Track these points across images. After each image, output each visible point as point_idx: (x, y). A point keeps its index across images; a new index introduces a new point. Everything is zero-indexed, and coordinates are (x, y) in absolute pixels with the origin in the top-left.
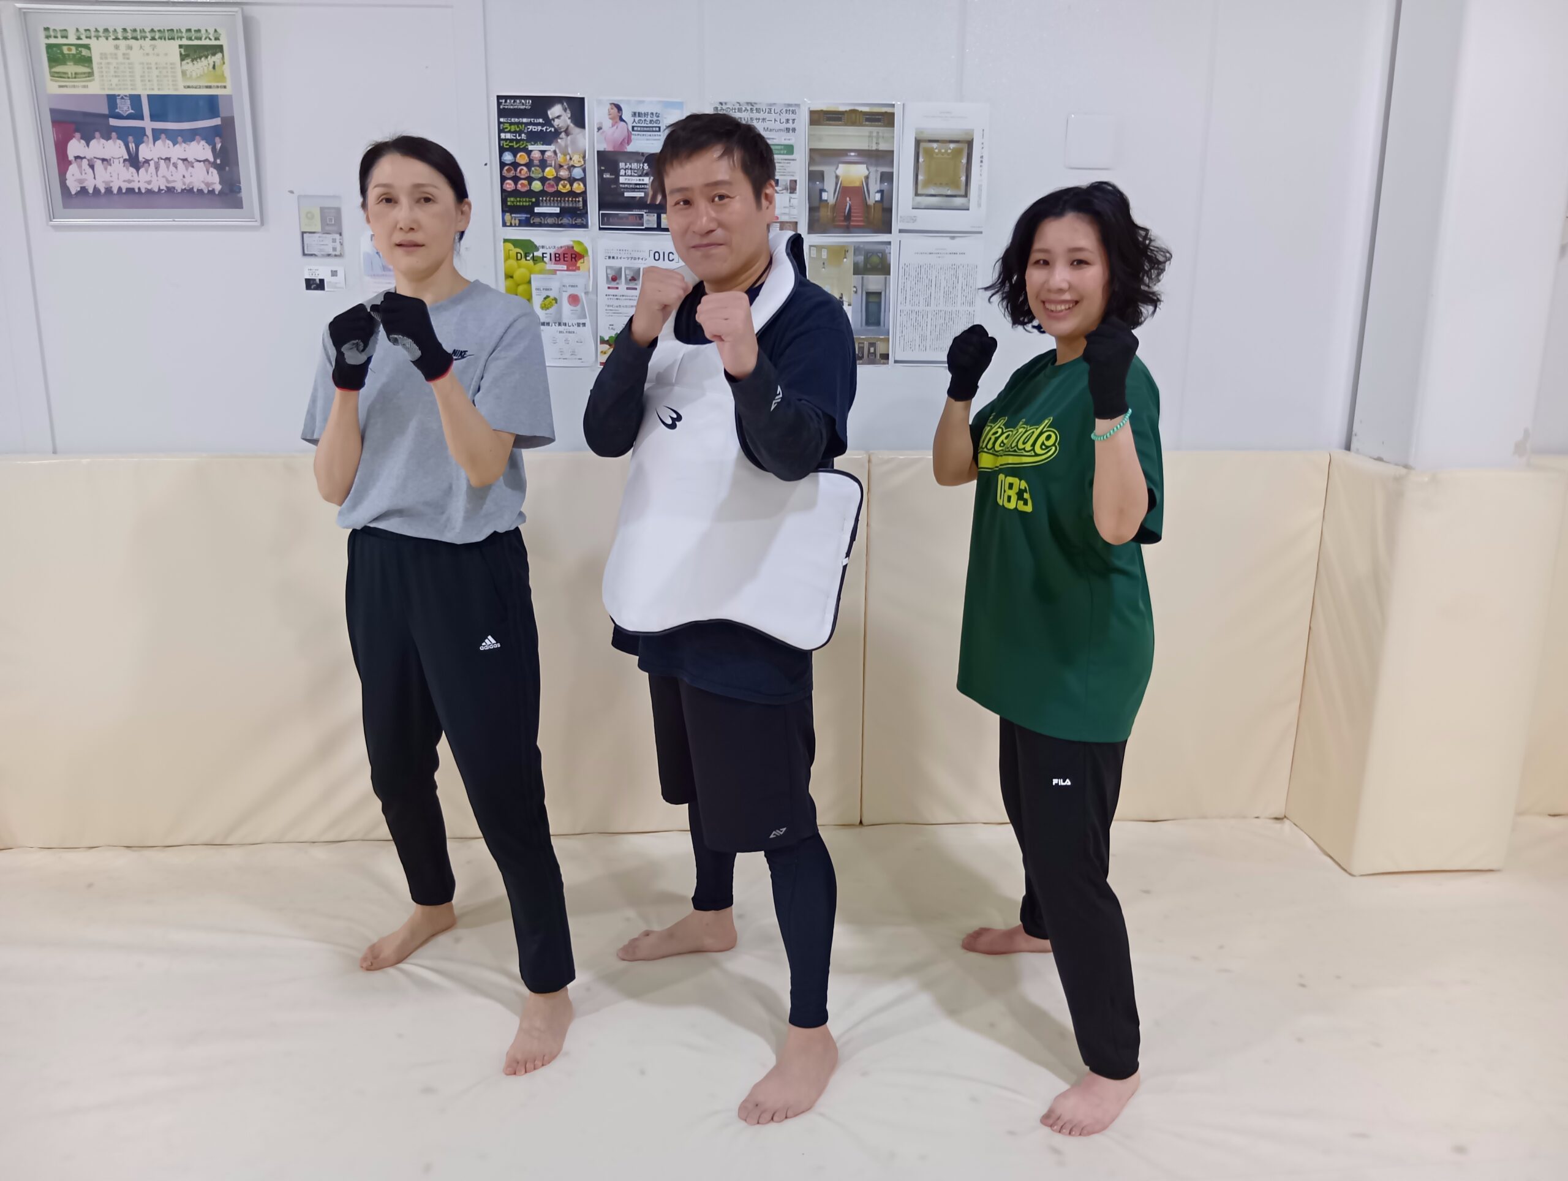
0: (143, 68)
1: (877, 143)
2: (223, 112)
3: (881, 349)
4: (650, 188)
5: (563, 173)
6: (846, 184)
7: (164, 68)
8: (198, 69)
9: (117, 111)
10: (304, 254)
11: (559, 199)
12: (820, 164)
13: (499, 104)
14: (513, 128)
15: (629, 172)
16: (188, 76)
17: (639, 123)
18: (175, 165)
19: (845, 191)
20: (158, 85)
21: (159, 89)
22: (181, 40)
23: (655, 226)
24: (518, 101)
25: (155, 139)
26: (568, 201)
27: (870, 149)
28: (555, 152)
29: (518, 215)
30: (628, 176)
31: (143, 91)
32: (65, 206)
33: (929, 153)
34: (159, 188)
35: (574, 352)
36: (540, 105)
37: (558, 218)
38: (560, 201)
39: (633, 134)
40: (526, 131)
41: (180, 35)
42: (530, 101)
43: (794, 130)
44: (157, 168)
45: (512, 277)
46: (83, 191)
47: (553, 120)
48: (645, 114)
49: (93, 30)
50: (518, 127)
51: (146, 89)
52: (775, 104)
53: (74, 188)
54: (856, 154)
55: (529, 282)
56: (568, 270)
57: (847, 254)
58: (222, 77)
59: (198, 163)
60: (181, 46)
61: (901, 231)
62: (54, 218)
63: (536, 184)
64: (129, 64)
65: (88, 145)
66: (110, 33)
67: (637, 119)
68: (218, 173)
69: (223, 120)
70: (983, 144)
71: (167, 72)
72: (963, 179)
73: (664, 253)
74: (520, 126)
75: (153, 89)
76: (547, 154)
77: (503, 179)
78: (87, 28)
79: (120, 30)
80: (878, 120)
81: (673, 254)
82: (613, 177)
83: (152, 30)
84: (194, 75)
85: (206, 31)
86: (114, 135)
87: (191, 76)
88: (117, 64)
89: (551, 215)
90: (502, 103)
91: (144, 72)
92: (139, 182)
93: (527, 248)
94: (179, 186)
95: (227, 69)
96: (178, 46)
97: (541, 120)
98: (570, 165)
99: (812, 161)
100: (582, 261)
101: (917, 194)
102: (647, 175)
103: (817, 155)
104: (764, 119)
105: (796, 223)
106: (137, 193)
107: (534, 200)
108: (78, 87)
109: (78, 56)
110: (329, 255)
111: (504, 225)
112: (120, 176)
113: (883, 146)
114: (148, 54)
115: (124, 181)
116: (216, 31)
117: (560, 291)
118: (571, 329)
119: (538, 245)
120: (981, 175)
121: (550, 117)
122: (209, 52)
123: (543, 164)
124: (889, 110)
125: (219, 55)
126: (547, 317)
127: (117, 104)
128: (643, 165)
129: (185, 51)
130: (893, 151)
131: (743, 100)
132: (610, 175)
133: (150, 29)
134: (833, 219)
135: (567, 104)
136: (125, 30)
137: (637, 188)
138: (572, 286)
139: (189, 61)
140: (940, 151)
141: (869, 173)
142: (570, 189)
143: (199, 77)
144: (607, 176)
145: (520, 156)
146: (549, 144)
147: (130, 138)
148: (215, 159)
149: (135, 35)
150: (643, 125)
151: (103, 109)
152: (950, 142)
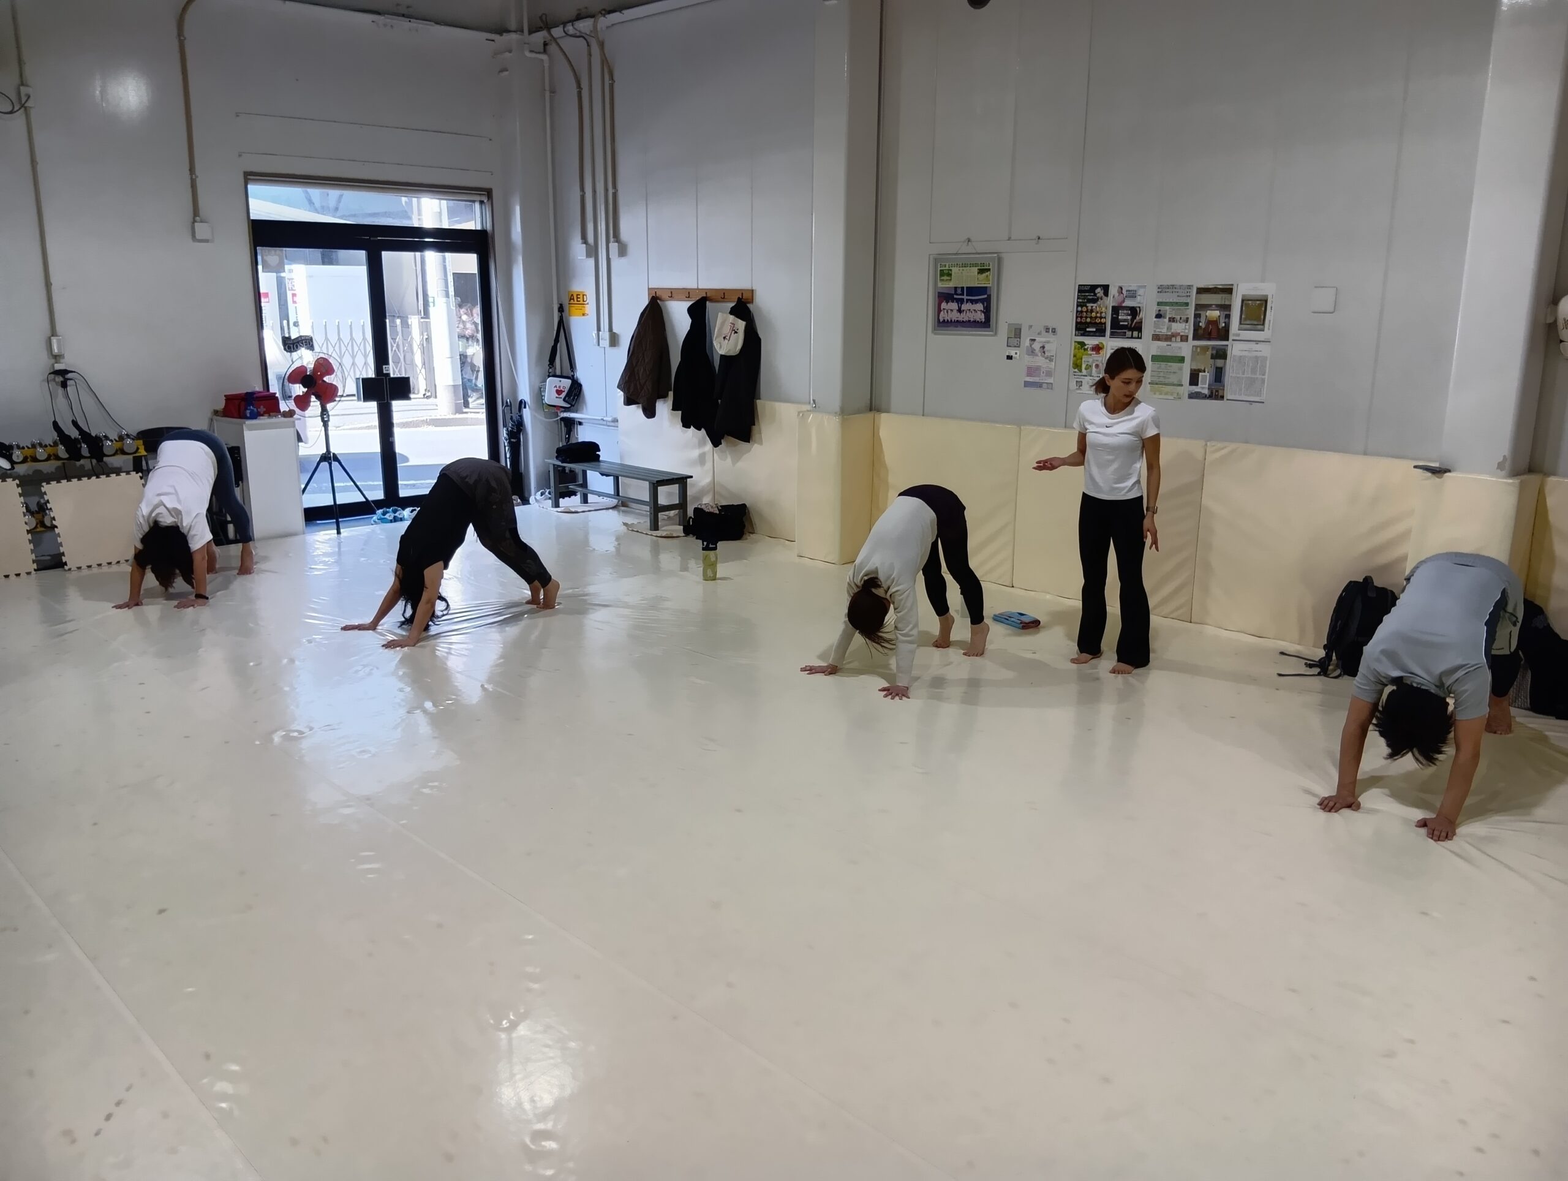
0: (966, 277)
1: (1225, 302)
2: (988, 293)
3: (1220, 393)
5: (1098, 315)
6: (1210, 319)
8: (982, 277)
9: (957, 292)
10: (1008, 346)
12: (1200, 311)
13: (1079, 288)
14: (1083, 297)
15: (1123, 314)
16: (979, 280)
18: (972, 312)
19: (1210, 322)
20: (970, 283)
21: (970, 285)
22: (979, 267)
23: (1130, 336)
24: (1086, 287)
25: (967, 302)
26: (1099, 326)
27: (1222, 304)
28: (1096, 307)
29: (1081, 332)
30: (1122, 316)
31: (965, 286)
32: (938, 326)
33: (1247, 305)
34: (967, 320)
36: (1094, 288)
37: (1095, 333)
38: (1097, 326)
39: (1126, 299)
40: (1087, 298)
41: (979, 264)
42: (1090, 287)
43: (1190, 296)
44: (966, 313)
45: (1075, 356)
46: (944, 320)
47: (1097, 294)
48: (1130, 291)
49: (954, 264)
51: (966, 284)
52: (1180, 286)
53: (941, 319)
54: (1215, 306)
55: (1082, 359)
56: (1094, 353)
57: (1209, 350)
58: (989, 280)
59: (979, 311)
60: (978, 270)
61: (1233, 340)
62: (935, 330)
63: (1088, 319)
64: (962, 275)
65: (947, 303)
66: (958, 264)
67: (1128, 293)
68: (984, 315)
69: (988, 295)
70: (1272, 300)
71: (973, 278)
72: (1262, 317)
74: (1085, 296)
75: (968, 285)
76: (1094, 307)
77: (1077, 317)
78: (952, 263)
79: (961, 264)
80: (1226, 291)
82: (1117, 316)
84: (981, 280)
85: (987, 263)
86: (955, 301)
88: (959, 276)
89: (1093, 332)
91: (966, 279)
92: (961, 318)
93: (1082, 344)
94: (972, 320)
95: (991, 277)
98: (1102, 311)
99: (1196, 309)
100: (1102, 350)
101: (1241, 323)
102: (1129, 315)
103: (1199, 307)
104: (1178, 292)
105: (1187, 336)
106: (960, 322)
107: (1087, 325)
108: (947, 284)
109: (948, 274)
110: (1015, 346)
111: (1075, 335)
112: (955, 316)
113: (1227, 303)
114: (968, 272)
115: (956, 318)
116: (989, 263)
117: (1093, 361)
119: (1086, 342)
120: (1270, 315)
121: (1097, 292)
122: (987, 271)
123: (1092, 311)
124: (1231, 287)
125: (988, 273)
126: (1087, 373)
127: (957, 290)
128: (1129, 312)
130: (1230, 305)
131: (1169, 284)
133: (970, 263)
134: (1204, 335)
135: (1102, 287)
136: (963, 264)
137: (1125, 321)
139: (980, 274)
140: (1252, 304)
141: (1220, 314)
142: (1100, 321)
144: (1114, 316)
145: (1084, 308)
146: (1094, 303)
147: (960, 302)
148: (984, 310)
149: (965, 265)
150: (1130, 295)
151: (953, 293)
152: (1258, 300)
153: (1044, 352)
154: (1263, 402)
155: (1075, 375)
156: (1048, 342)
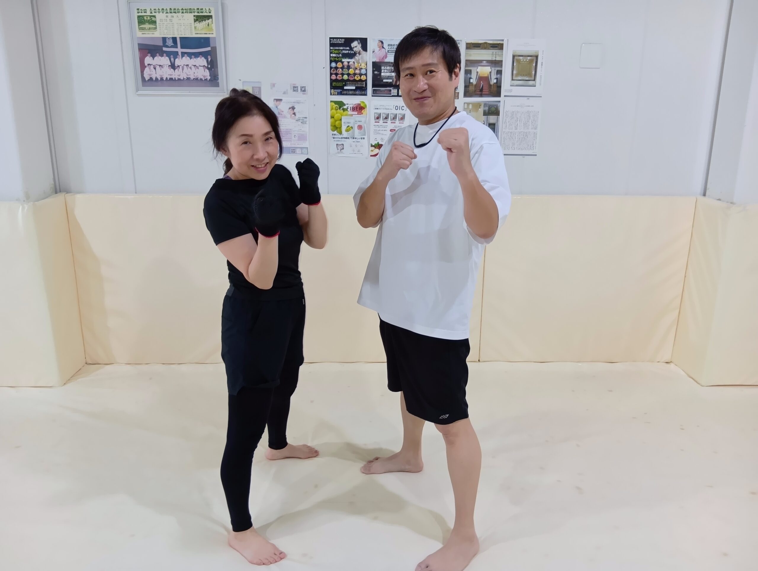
0: (178, 25)
1: (495, 57)
2: (212, 45)
4: (395, 78)
5: (357, 72)
6: (481, 75)
7: (187, 25)
8: (201, 26)
9: (166, 44)
11: (355, 83)
12: (470, 67)
13: (330, 41)
14: (336, 52)
15: (386, 71)
16: (197, 29)
17: (391, 49)
18: (191, 68)
19: (480, 79)
20: (184, 33)
21: (184, 35)
22: (194, 13)
23: (396, 95)
24: (338, 40)
25: (182, 57)
26: (359, 84)
27: (492, 59)
28: (354, 62)
29: (337, 90)
30: (385, 72)
31: (178, 36)
32: (143, 86)
33: (519, 61)
34: (184, 78)
35: (359, 150)
36: (348, 41)
37: (354, 91)
38: (356, 84)
39: (388, 54)
40: (341, 53)
41: (194, 11)
42: (344, 40)
44: (183, 69)
45: (333, 117)
46: (151, 79)
47: (354, 48)
48: (393, 45)
49: (157, 9)
50: (338, 51)
51: (179, 35)
53: (147, 78)
54: (486, 62)
55: (341, 120)
56: (358, 114)
57: (481, 107)
58: (212, 30)
59: (200, 67)
60: (194, 16)
61: (505, 96)
62: (138, 91)
63: (346, 76)
64: (172, 24)
65: (153, 59)
66: (164, 10)
67: (390, 47)
68: (209, 71)
69: (212, 48)
70: (543, 57)
71: (188, 27)
72: (533, 73)
73: (400, 106)
74: (339, 51)
75: (182, 35)
76: (350, 63)
77: (331, 74)
78: (155, 8)
79: (168, 9)
80: (496, 47)
81: (404, 107)
82: (379, 73)
83: (182, 9)
84: (200, 29)
85: (205, 9)
86: (165, 55)
87: (198, 29)
88: (167, 23)
89: (351, 90)
90: (331, 41)
91: (178, 27)
92: (175, 75)
93: (340, 104)
94: (192, 77)
95: (213, 26)
96: (193, 16)
97: (348, 48)
98: (360, 68)
99: (466, 65)
100: (364, 110)
101: (512, 80)
102: (393, 72)
103: (469, 63)
106: (174, 80)
107: (344, 83)
108: (150, 34)
109: (150, 20)
111: (331, 94)
112: (167, 73)
113: (498, 59)
114: (180, 20)
115: (169, 75)
116: (209, 9)
117: (354, 123)
118: (358, 140)
119: (345, 103)
120: (541, 71)
121: (352, 47)
122: (207, 18)
123: (349, 67)
124: (501, 42)
125: (210, 20)
126: (348, 135)
127: (166, 41)
128: (392, 68)
129: (196, 18)
130: (502, 61)
132: (378, 72)
133: (182, 8)
134: (475, 91)
135: (360, 41)
136: (171, 9)
137: (389, 78)
138: (359, 121)
139: (198, 22)
140: (523, 60)
141: (491, 71)
142: (360, 79)
143: (201, 29)
144: (376, 72)
145: (339, 64)
146: (352, 58)
147: (172, 56)
148: (208, 66)
149: (175, 11)
150: (392, 50)
151: (161, 43)
152: (528, 56)
153: (294, 114)
154: (536, 155)
155: (334, 138)
156: (299, 103)
